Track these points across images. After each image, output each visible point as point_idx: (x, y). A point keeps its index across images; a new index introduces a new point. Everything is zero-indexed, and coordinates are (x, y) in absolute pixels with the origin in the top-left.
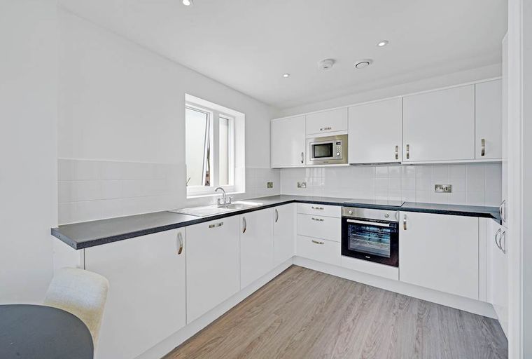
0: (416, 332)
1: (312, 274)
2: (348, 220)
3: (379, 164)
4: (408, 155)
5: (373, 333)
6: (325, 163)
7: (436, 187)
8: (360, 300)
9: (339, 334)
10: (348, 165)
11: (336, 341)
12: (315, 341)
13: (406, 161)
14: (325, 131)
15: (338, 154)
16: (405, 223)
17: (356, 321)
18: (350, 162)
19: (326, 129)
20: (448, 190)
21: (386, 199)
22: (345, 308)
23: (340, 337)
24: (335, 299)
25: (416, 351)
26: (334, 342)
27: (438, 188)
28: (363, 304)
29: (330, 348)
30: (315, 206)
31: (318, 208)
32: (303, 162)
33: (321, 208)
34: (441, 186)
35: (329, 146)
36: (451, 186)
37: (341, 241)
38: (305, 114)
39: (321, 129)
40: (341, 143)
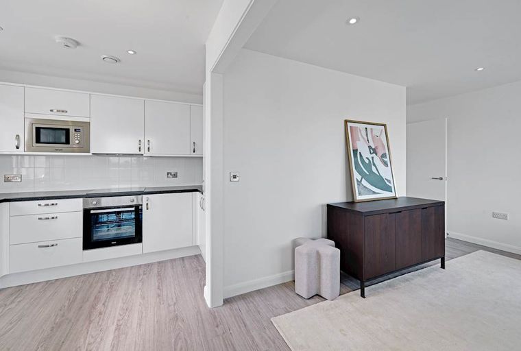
0: (157, 284)
1: (37, 288)
2: (92, 212)
3: (123, 154)
4: (149, 148)
5: (124, 303)
6: (57, 150)
7: (168, 174)
8: (108, 285)
9: (90, 324)
10: (90, 154)
11: (88, 330)
12: (62, 345)
13: (147, 154)
14: (58, 113)
15: (77, 142)
16: (147, 204)
17: (106, 304)
18: (92, 151)
19: (58, 111)
20: (175, 176)
21: (129, 186)
22: (92, 298)
23: (91, 325)
24: (79, 297)
25: (159, 296)
26: (86, 333)
27: (169, 175)
28: (111, 287)
29: (82, 340)
30: (43, 202)
31: (48, 205)
32: (18, 148)
33: (53, 204)
34: (171, 173)
35: (64, 132)
36: (177, 173)
37: (82, 236)
38: (23, 85)
39: (52, 111)
40: (81, 130)
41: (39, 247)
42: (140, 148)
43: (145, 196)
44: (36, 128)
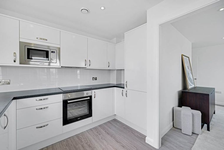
2: (69, 102)
4: (90, 65)
10: (60, 67)
14: (41, 40)
16: (95, 95)
30: (38, 98)
31: (41, 100)
32: (15, 61)
33: (44, 99)
34: (94, 78)
35: (45, 52)
36: (96, 78)
37: (62, 117)
38: (19, 19)
39: (37, 38)
40: (56, 52)
41: (37, 128)
42: (86, 64)
43: (93, 91)
44: (28, 48)
